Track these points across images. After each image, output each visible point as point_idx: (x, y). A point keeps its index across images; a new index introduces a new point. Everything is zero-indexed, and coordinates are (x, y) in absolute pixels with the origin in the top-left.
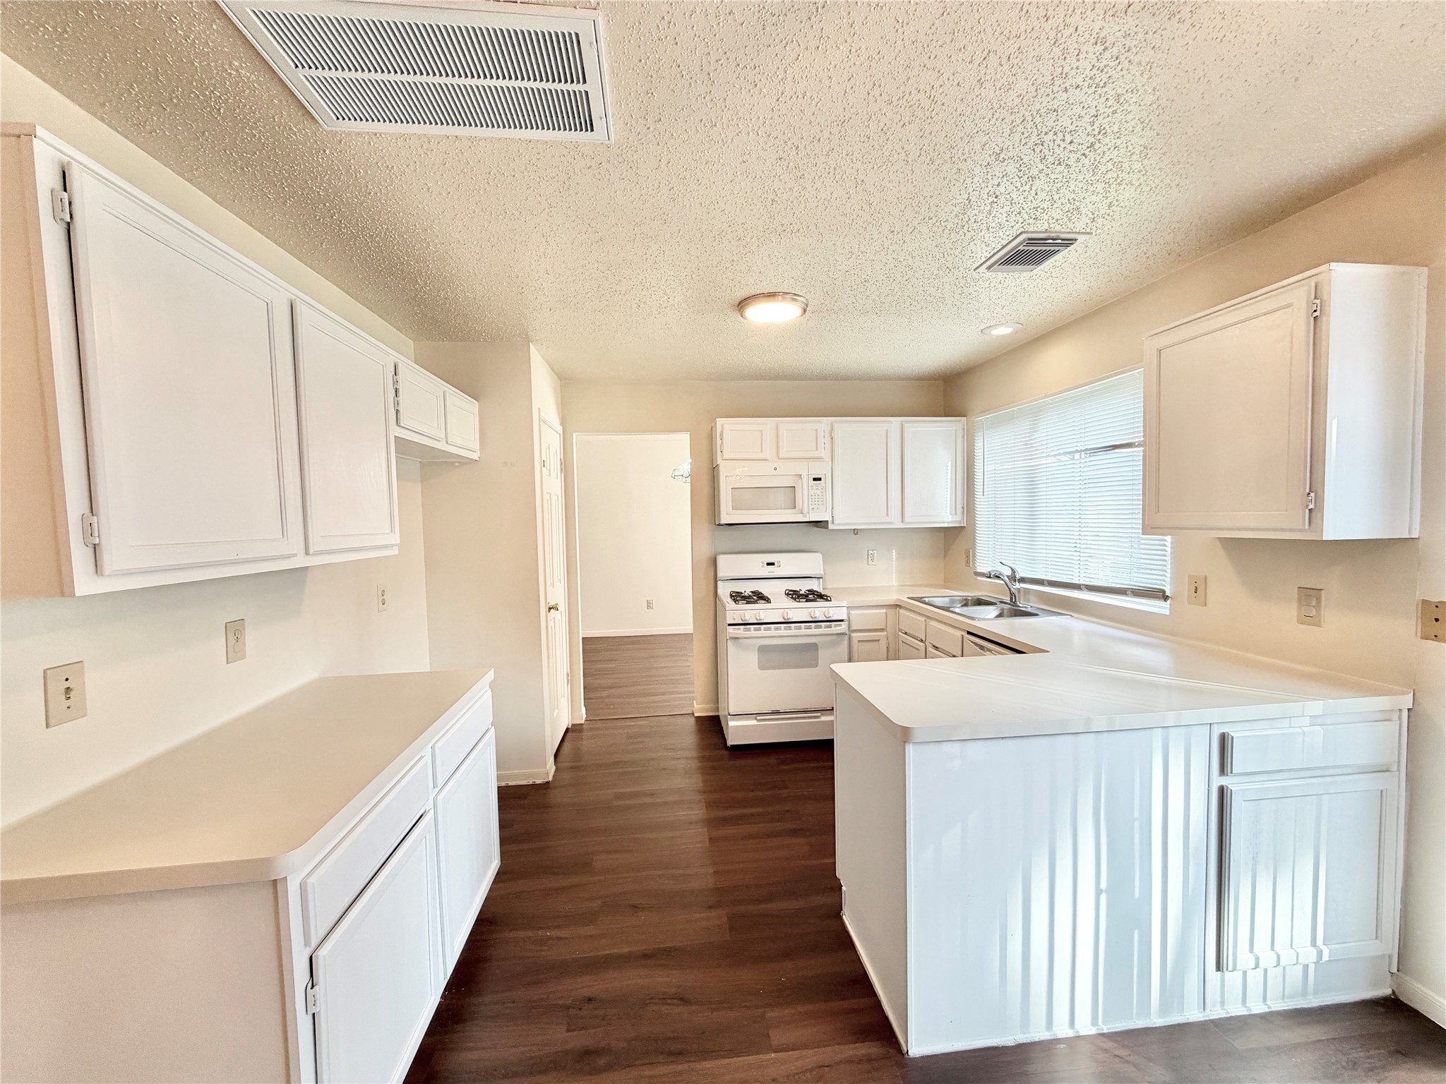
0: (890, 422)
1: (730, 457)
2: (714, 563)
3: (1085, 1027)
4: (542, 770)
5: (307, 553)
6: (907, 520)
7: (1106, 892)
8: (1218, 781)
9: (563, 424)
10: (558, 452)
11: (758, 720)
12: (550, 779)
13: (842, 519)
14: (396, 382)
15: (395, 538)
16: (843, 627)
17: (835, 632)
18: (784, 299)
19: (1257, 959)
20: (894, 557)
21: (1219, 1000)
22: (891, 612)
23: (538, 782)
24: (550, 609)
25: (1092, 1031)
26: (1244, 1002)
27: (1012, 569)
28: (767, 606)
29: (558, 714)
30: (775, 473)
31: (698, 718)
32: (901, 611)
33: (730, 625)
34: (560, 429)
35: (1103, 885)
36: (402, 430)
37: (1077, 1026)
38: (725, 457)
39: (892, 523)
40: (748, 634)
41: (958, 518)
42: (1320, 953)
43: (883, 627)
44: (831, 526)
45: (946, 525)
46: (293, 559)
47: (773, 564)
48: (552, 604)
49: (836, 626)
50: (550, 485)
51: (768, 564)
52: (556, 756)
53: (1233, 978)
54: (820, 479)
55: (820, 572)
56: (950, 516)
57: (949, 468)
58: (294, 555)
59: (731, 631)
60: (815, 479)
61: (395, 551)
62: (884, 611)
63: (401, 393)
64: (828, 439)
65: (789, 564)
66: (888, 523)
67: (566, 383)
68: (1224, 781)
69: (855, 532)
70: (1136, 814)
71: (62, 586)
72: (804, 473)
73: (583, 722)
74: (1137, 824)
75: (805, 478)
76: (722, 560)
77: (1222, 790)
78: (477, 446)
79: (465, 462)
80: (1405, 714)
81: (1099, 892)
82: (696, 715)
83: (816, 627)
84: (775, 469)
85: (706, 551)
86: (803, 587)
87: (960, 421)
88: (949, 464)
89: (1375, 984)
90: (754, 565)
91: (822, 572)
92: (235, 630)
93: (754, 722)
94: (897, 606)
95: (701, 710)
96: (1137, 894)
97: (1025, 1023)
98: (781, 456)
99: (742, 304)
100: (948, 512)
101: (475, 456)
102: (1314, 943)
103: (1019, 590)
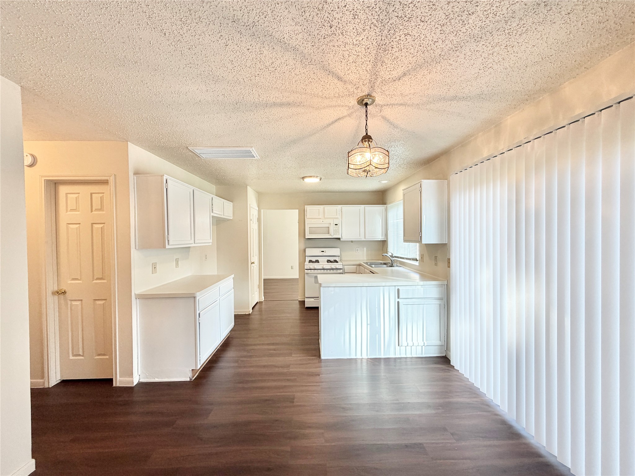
0: (361, 206)
1: (309, 217)
2: (305, 251)
3: (365, 356)
4: (248, 310)
5: (195, 243)
6: (366, 238)
7: (369, 324)
8: (397, 300)
9: (258, 207)
10: (257, 216)
11: (314, 299)
12: (250, 313)
13: (345, 237)
14: (212, 202)
15: (211, 241)
16: (341, 271)
17: (339, 272)
18: (314, 177)
19: (408, 344)
20: (365, 250)
21: (399, 353)
22: (358, 267)
23: (247, 313)
24: (252, 263)
25: (367, 357)
26: (406, 354)
27: (392, 254)
28: (318, 264)
29: (254, 296)
30: (323, 223)
31: (299, 301)
32: (361, 267)
33: (306, 269)
34: (257, 209)
35: (369, 323)
36: (213, 214)
37: (363, 356)
38: (307, 218)
39: (361, 239)
40: (311, 272)
41: (384, 237)
42: (424, 343)
43: (355, 272)
44: (341, 240)
45: (380, 240)
46: (192, 244)
47: (323, 251)
48: (253, 262)
49: (339, 270)
50: (253, 227)
51: (322, 251)
52: (253, 308)
53: (403, 348)
54: (337, 225)
55: (339, 254)
56: (381, 237)
57: (380, 221)
58: (192, 243)
59: (306, 271)
60: (335, 225)
61: (211, 244)
62: (355, 266)
63: (213, 205)
64: (340, 211)
65: (329, 252)
66: (360, 239)
67: (260, 195)
68: (399, 300)
69: (352, 241)
70: (377, 307)
71: (164, 247)
72: (332, 223)
73: (263, 301)
74: (377, 309)
75: (332, 224)
76: (307, 249)
77: (398, 302)
78: (232, 215)
79: (228, 220)
80: (446, 285)
81: (367, 324)
82: (299, 300)
83: (333, 271)
84: (323, 221)
85: (303, 247)
86: (332, 259)
87: (384, 206)
88: (380, 220)
89: (441, 353)
90: (316, 252)
91: (339, 255)
92: (177, 261)
93: (313, 300)
94: (360, 265)
95: (300, 299)
96: (377, 326)
97: (350, 354)
98: (325, 217)
99: (303, 178)
100: (380, 235)
101: (231, 218)
102: (423, 341)
103: (394, 260)
